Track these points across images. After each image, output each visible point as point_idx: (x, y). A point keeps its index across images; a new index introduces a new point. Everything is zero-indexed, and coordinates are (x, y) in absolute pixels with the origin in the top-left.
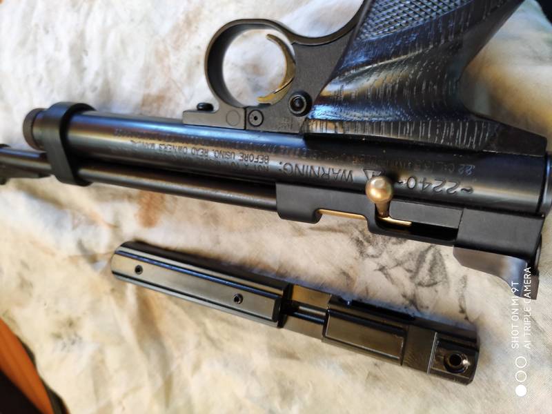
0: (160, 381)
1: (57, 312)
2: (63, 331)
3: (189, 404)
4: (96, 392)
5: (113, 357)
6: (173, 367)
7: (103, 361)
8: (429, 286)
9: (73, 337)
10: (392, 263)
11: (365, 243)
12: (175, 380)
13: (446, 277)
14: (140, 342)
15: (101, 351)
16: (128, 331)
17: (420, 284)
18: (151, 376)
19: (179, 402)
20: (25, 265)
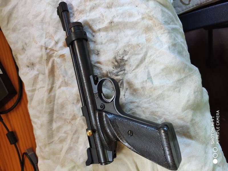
0: (50, 87)
1: (30, 60)
2: (30, 65)
3: (55, 96)
5: (41, 77)
7: (38, 77)
12: (54, 88)
13: (123, 87)
14: (49, 76)
15: (38, 74)
16: (47, 72)
18: (48, 84)
19: (52, 94)
20: (26, 44)
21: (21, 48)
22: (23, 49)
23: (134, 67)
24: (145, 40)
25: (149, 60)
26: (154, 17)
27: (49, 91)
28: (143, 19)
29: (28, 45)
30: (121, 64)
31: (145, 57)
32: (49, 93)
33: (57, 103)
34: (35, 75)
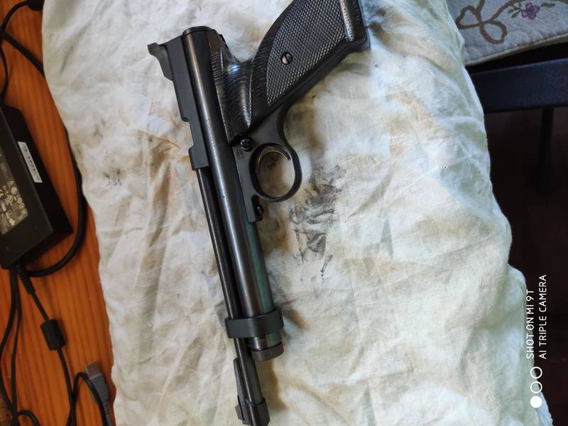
0: (154, 229)
1: (113, 161)
3: (163, 251)
4: (117, 220)
5: (136, 203)
6: (165, 226)
7: (129, 204)
8: (314, 251)
9: (117, 181)
10: (302, 230)
11: (294, 214)
12: (163, 233)
13: (323, 251)
14: (155, 202)
15: (130, 197)
16: (151, 191)
17: (310, 248)
18: (151, 223)
19: (158, 246)
20: (103, 122)
21: (91, 130)
22: (97, 133)
23: (355, 209)
24: (389, 148)
25: (393, 197)
26: (414, 96)
27: (150, 239)
28: (389, 98)
29: (107, 125)
30: (327, 195)
31: (383, 188)
32: (151, 245)
33: (168, 268)
34: (124, 199)
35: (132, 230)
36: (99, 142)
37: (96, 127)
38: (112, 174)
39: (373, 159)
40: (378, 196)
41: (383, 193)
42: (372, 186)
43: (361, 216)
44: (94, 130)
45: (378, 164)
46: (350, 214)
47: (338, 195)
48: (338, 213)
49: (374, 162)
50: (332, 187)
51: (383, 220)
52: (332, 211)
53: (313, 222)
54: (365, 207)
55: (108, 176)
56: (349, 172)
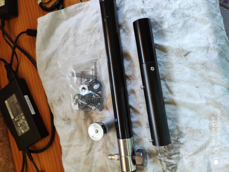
4: (69, 140)
6: (93, 147)
7: (74, 134)
8: (170, 171)
9: (68, 123)
10: (163, 161)
11: (159, 153)
12: (92, 150)
15: (75, 131)
17: (168, 169)
18: (87, 146)
19: (90, 155)
20: (63, 96)
22: (60, 100)
27: (87, 152)
28: (208, 104)
30: (175, 145)
32: (87, 155)
33: (95, 166)
34: (72, 132)
35: (77, 145)
36: (61, 104)
37: (60, 97)
38: (66, 119)
39: (200, 131)
40: (203, 149)
41: (205, 147)
42: (200, 144)
43: (195, 157)
44: (59, 98)
45: (202, 134)
46: (189, 155)
47: (181, 146)
48: (182, 154)
49: (201, 133)
50: (178, 141)
51: (207, 161)
52: (179, 153)
53: (170, 159)
54: (195, 153)
55: (64, 120)
56: (187, 135)
